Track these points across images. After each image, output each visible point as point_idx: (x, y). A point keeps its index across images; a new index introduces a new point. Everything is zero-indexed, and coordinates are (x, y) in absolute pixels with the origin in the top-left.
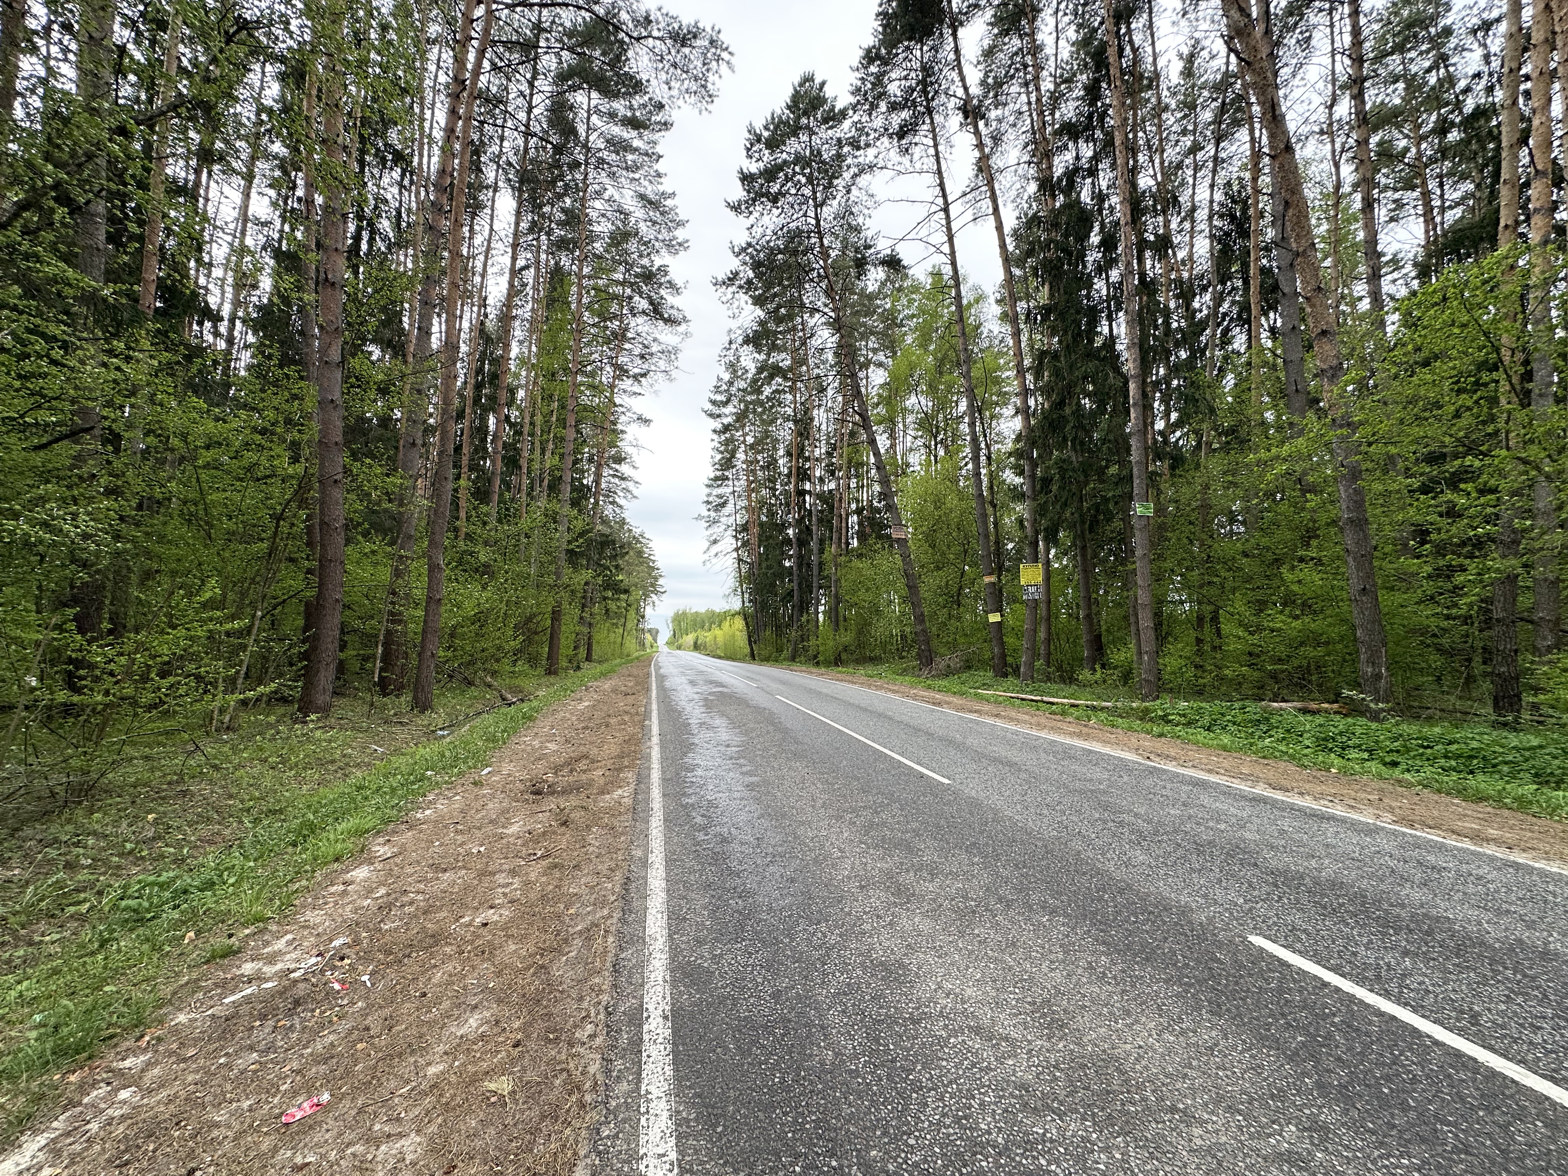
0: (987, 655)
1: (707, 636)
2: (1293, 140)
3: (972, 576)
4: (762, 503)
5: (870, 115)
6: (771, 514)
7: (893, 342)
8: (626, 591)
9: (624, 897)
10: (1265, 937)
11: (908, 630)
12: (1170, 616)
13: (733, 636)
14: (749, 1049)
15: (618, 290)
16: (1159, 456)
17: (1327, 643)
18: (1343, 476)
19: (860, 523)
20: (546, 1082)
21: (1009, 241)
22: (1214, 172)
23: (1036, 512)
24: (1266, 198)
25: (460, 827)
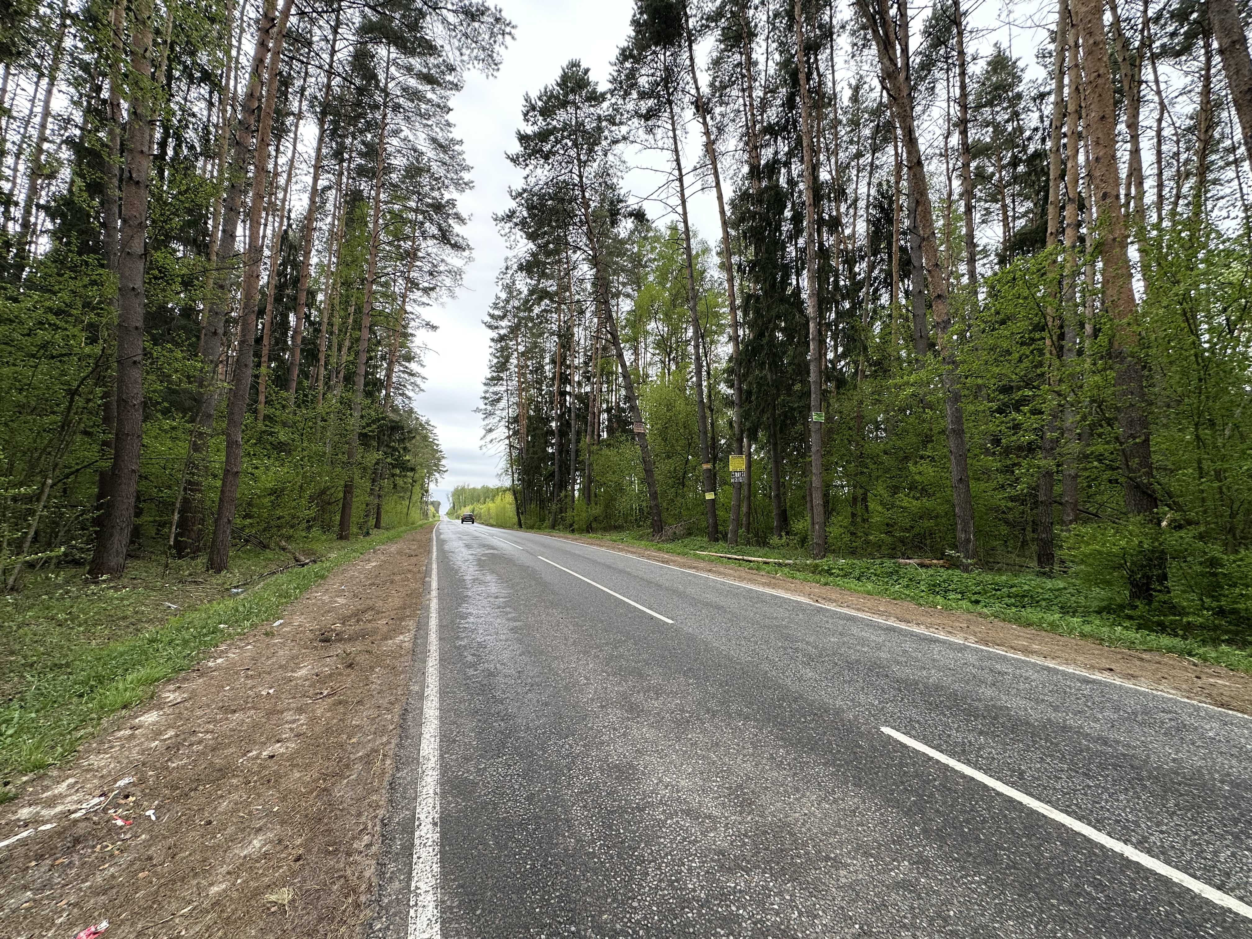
0: (704, 524)
1: (481, 508)
2: (923, 158)
3: (694, 464)
4: (530, 400)
5: (624, 99)
6: (538, 409)
7: (638, 279)
8: (413, 469)
9: (402, 727)
10: (892, 728)
11: (644, 504)
12: (834, 497)
13: (504, 508)
14: (506, 844)
15: (412, 216)
16: (828, 379)
17: (937, 517)
18: (949, 399)
19: (609, 420)
20: (325, 888)
21: (727, 208)
22: (871, 173)
23: (742, 416)
24: (904, 197)
25: (250, 673)
